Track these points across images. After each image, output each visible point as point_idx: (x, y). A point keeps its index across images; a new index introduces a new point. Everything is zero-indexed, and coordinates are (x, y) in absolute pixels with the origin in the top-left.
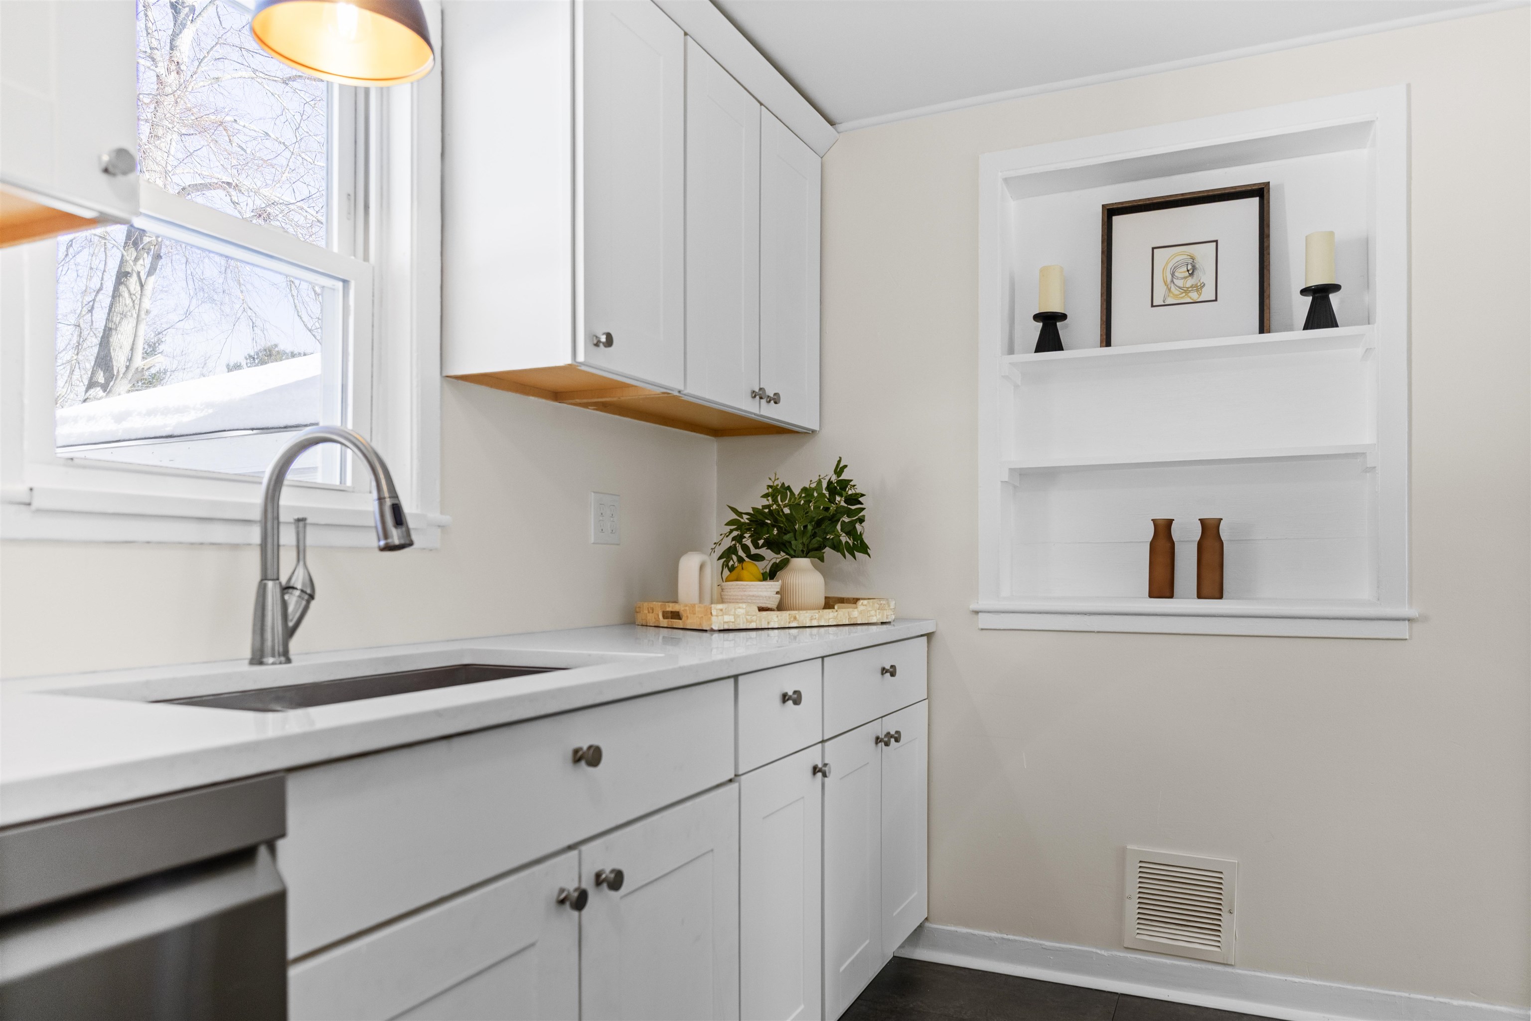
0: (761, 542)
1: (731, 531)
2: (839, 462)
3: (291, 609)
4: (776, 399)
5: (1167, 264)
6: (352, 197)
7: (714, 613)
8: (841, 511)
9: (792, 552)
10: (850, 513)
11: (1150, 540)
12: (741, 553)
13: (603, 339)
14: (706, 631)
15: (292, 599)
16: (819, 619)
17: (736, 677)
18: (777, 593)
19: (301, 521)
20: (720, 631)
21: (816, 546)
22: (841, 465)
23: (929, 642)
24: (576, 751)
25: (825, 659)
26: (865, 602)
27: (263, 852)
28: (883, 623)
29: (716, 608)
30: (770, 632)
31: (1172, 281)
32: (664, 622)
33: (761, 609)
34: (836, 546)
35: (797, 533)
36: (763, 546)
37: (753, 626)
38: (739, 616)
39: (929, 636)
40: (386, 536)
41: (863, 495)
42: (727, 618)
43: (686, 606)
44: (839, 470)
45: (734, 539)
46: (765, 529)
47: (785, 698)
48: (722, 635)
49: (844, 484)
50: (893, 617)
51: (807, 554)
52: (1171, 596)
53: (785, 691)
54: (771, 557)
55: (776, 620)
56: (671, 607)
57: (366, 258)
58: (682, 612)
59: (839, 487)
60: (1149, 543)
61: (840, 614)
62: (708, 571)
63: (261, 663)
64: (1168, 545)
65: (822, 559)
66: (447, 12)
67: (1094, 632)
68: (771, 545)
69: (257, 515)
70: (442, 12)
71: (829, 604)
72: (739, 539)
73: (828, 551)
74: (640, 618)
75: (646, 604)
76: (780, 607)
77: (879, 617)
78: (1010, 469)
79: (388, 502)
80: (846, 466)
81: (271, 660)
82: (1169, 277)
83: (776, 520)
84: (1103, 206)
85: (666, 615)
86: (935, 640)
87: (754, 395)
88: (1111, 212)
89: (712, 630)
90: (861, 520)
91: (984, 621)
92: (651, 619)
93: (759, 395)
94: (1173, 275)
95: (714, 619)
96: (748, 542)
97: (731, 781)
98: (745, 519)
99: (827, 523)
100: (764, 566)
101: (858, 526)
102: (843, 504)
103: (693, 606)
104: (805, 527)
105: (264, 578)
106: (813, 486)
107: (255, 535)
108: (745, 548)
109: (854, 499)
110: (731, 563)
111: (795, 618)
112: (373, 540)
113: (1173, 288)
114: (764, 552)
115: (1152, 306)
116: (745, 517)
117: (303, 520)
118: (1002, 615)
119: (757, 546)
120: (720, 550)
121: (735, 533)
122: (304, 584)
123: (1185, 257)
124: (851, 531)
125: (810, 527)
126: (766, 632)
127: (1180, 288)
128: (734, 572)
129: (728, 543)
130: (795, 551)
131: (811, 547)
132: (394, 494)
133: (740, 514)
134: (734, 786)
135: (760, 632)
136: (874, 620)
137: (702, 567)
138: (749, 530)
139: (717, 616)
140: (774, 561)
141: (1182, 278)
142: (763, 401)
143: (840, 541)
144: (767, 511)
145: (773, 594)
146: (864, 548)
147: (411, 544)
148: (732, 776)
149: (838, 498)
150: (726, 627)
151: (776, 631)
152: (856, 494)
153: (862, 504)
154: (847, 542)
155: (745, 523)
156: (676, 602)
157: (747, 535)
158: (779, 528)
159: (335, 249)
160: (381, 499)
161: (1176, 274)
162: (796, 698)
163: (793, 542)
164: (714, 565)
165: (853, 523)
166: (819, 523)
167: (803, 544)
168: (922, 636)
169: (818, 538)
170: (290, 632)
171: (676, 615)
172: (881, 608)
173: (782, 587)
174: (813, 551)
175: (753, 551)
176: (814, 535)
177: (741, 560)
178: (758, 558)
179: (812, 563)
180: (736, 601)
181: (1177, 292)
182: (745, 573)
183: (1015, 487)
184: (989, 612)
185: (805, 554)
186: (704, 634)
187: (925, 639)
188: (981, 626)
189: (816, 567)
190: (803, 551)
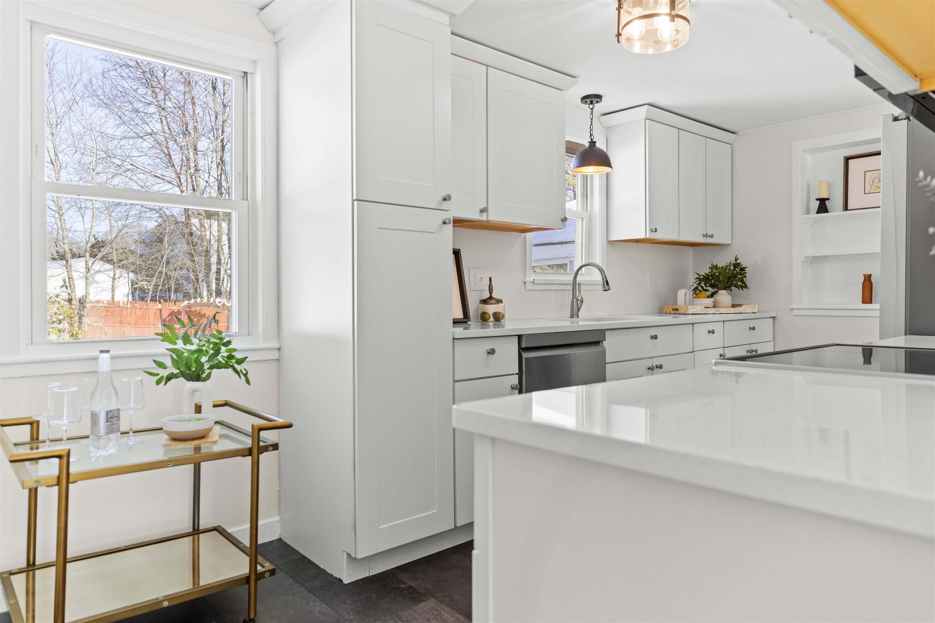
0: (708, 285)
1: (696, 281)
2: (736, 257)
3: (579, 305)
4: (712, 236)
5: (871, 177)
6: (583, 195)
7: (689, 308)
8: (738, 274)
9: (719, 289)
10: (741, 274)
11: (863, 282)
12: (700, 289)
13: (654, 230)
14: (686, 314)
15: (579, 302)
16: (727, 311)
17: (693, 324)
18: (713, 302)
19: (579, 284)
20: (691, 314)
21: (729, 286)
22: (737, 258)
23: (774, 320)
24: (651, 336)
25: (725, 322)
26: (745, 305)
27: (601, 342)
28: (753, 313)
29: (690, 307)
30: (709, 315)
31: (873, 184)
32: (673, 312)
33: (705, 308)
34: (736, 286)
35: (721, 282)
36: (708, 287)
37: (703, 313)
38: (698, 310)
39: (774, 318)
40: (604, 288)
41: (746, 268)
42: (693, 310)
43: (680, 306)
44: (736, 260)
45: (697, 284)
46: (708, 281)
47: (709, 332)
48: (692, 315)
49: (739, 264)
50: (757, 311)
51: (725, 289)
52: (871, 303)
53: (710, 330)
54: (711, 290)
55: (711, 311)
56: (674, 307)
57: (587, 211)
58: (678, 309)
59: (736, 265)
60: (862, 283)
61: (737, 310)
62: (688, 295)
63: (573, 318)
64: (870, 284)
65: (731, 291)
66: (608, 139)
67: (837, 316)
68: (712, 286)
69: (572, 282)
70: (607, 139)
71: (733, 306)
72: (699, 284)
73: (733, 288)
74: (664, 311)
75: (666, 306)
76: (714, 307)
77: (751, 310)
78: (805, 257)
79: (605, 280)
80: (738, 258)
81: (575, 317)
82: (872, 182)
83: (713, 278)
84: (844, 157)
85: (673, 310)
86: (776, 320)
87: (704, 236)
88: (847, 159)
89: (689, 314)
90: (745, 277)
91: (795, 312)
92: (668, 311)
93: (706, 236)
94: (873, 181)
95: (689, 310)
96: (703, 284)
97: (692, 352)
98: (702, 277)
99: (733, 278)
100: (708, 293)
101: (744, 278)
102: (739, 271)
103: (682, 306)
104: (724, 279)
105: (573, 298)
106: (728, 264)
107: (570, 287)
108: (702, 287)
109: (743, 269)
110: (696, 292)
111: (718, 311)
112: (601, 288)
113: (873, 187)
114: (709, 288)
115: (865, 193)
116: (702, 276)
117: (580, 283)
118: (802, 310)
119: (706, 286)
120: (692, 288)
121: (698, 282)
122: (581, 299)
123: (878, 174)
124: (742, 281)
125: (725, 280)
126: (708, 315)
127: (876, 186)
128: (697, 295)
129: (695, 285)
130: (720, 288)
131: (726, 286)
132: (606, 278)
133: (700, 276)
134: (693, 354)
135: (705, 315)
136: (749, 311)
137: (685, 294)
138: (703, 281)
139: (690, 309)
140: (712, 291)
141: (877, 183)
142: (708, 238)
143: (738, 284)
144: (710, 274)
145: (711, 303)
146: (746, 287)
147: (610, 289)
148: (692, 351)
149: (737, 269)
150: (693, 313)
151: (711, 315)
152: (743, 268)
153: (745, 271)
154: (740, 285)
155: (701, 278)
156: (676, 305)
157: (703, 283)
158: (714, 280)
159: (579, 211)
160: (603, 279)
161: (874, 181)
162: (713, 332)
163: (719, 285)
164: (690, 293)
165: (742, 278)
166: (730, 278)
167: (723, 285)
168: (771, 317)
169: (729, 283)
170: (579, 310)
171: (677, 310)
172: (752, 307)
173: (714, 299)
174: (727, 287)
175: (705, 288)
176: (728, 282)
177: (700, 291)
178: (707, 290)
179: (727, 292)
180: (697, 305)
181: (875, 188)
182: (701, 296)
183: (811, 263)
184: (797, 309)
185: (724, 289)
186: (686, 315)
187: (772, 319)
188: (794, 314)
189: (729, 294)
190: (723, 288)
